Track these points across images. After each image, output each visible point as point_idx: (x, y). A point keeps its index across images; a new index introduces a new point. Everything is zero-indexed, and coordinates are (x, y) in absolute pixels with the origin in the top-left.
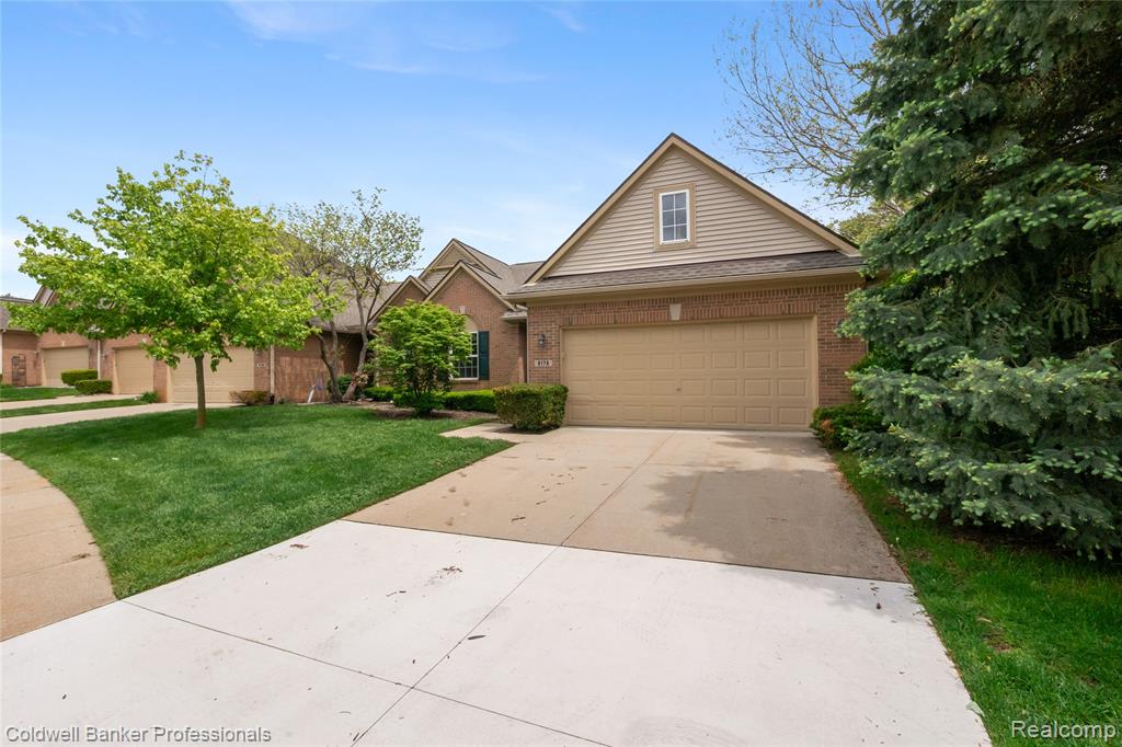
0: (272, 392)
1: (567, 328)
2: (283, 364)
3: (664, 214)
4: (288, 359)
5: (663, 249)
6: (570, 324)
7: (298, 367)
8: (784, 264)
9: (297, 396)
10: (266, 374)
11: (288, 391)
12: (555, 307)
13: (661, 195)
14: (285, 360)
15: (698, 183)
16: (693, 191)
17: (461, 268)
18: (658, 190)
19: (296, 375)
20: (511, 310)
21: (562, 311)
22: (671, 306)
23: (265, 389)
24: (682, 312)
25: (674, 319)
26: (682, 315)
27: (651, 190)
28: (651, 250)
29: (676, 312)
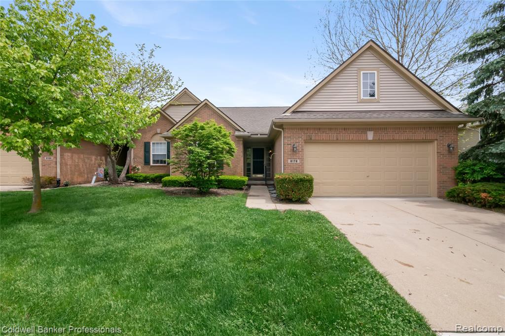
0: (58, 177)
1: (309, 141)
2: (66, 157)
3: (363, 82)
4: (69, 154)
5: (363, 101)
6: (311, 139)
7: (77, 161)
8: (427, 114)
9: (75, 180)
10: (53, 165)
11: (70, 176)
12: (301, 129)
13: (362, 72)
14: (68, 155)
15: (381, 69)
16: (378, 72)
17: (206, 103)
18: (360, 69)
19: (75, 166)
20: (239, 130)
21: (306, 131)
22: (368, 132)
23: (52, 175)
24: (374, 136)
25: (369, 139)
26: (374, 137)
27: (356, 69)
28: (356, 102)
29: (370, 135)
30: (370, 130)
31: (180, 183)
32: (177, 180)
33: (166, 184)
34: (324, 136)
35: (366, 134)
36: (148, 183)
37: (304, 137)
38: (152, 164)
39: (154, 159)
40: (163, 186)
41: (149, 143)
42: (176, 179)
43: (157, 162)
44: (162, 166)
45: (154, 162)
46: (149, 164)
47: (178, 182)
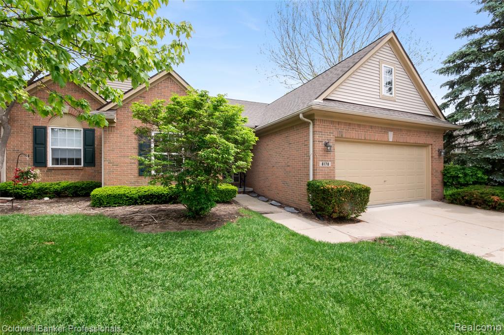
1: (340, 139)
3: (384, 77)
5: (384, 98)
6: (342, 136)
12: (333, 122)
13: (383, 65)
16: (394, 68)
17: (170, 74)
18: (382, 62)
21: (337, 126)
22: (389, 132)
24: (394, 137)
25: (390, 140)
26: (393, 139)
27: (378, 60)
28: (378, 97)
29: (391, 136)
30: (391, 130)
31: (131, 198)
32: (124, 195)
33: (99, 202)
34: (353, 134)
35: (388, 134)
36: (46, 199)
37: (336, 134)
38: (50, 164)
39: (56, 157)
40: (94, 206)
41: (45, 129)
42: (122, 192)
43: (63, 161)
44: (73, 169)
45: (56, 161)
46: (45, 166)
47: (127, 197)
